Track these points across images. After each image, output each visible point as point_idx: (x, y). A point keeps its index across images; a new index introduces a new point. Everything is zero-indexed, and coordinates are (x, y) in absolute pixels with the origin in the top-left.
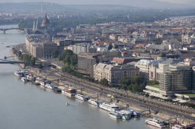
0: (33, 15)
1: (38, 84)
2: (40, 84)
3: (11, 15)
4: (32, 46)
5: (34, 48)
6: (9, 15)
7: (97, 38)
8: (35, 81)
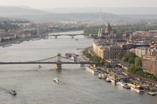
0: (94, 23)
1: (110, 82)
2: (111, 82)
3: (76, 23)
4: (99, 49)
5: (102, 51)
6: (74, 23)
7: (153, 42)
8: (106, 78)
